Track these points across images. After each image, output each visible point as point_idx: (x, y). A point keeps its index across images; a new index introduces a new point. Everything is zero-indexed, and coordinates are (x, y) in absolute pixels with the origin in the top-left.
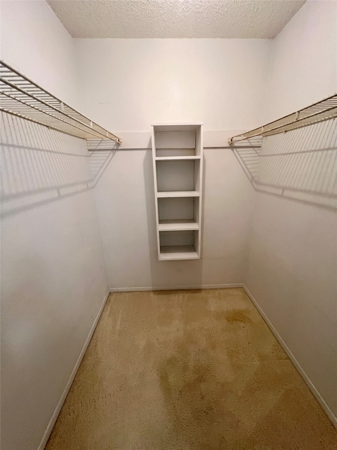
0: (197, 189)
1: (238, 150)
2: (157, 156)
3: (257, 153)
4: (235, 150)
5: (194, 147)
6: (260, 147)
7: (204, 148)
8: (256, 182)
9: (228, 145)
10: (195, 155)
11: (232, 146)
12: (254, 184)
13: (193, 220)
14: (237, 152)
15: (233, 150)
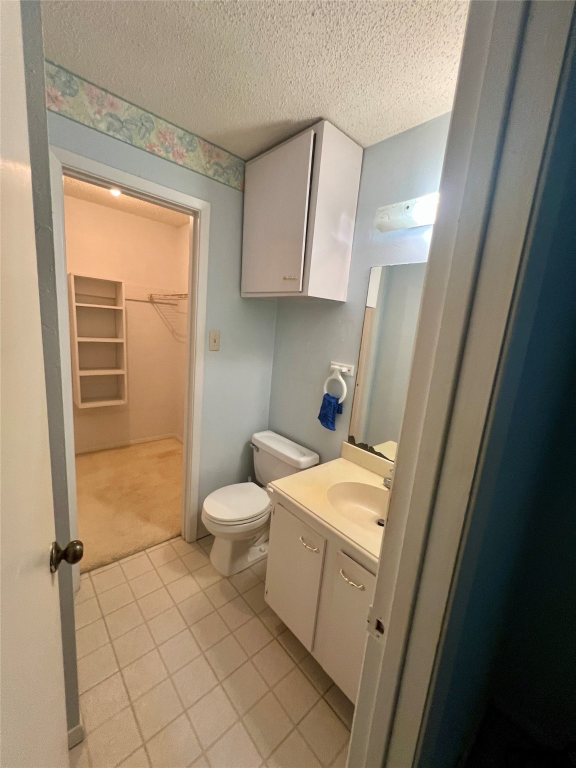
0: (120, 336)
1: (158, 305)
2: (76, 302)
3: (174, 309)
4: (155, 305)
5: (115, 297)
6: (177, 305)
7: (126, 299)
8: (176, 334)
9: (148, 300)
10: (115, 305)
11: (151, 301)
12: (175, 335)
13: (118, 367)
14: (158, 307)
15: (154, 305)
